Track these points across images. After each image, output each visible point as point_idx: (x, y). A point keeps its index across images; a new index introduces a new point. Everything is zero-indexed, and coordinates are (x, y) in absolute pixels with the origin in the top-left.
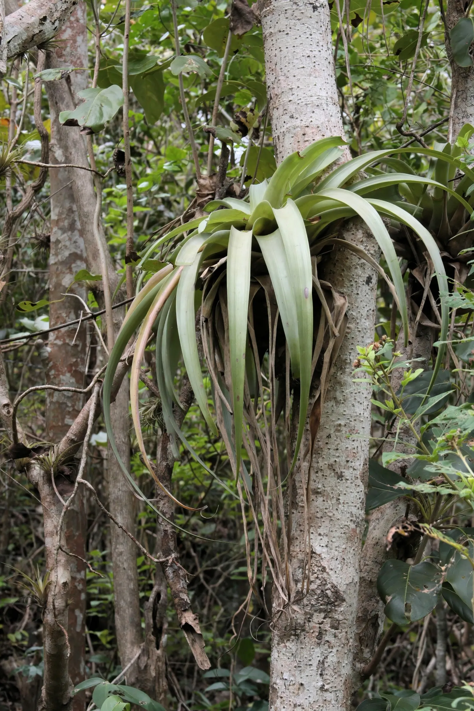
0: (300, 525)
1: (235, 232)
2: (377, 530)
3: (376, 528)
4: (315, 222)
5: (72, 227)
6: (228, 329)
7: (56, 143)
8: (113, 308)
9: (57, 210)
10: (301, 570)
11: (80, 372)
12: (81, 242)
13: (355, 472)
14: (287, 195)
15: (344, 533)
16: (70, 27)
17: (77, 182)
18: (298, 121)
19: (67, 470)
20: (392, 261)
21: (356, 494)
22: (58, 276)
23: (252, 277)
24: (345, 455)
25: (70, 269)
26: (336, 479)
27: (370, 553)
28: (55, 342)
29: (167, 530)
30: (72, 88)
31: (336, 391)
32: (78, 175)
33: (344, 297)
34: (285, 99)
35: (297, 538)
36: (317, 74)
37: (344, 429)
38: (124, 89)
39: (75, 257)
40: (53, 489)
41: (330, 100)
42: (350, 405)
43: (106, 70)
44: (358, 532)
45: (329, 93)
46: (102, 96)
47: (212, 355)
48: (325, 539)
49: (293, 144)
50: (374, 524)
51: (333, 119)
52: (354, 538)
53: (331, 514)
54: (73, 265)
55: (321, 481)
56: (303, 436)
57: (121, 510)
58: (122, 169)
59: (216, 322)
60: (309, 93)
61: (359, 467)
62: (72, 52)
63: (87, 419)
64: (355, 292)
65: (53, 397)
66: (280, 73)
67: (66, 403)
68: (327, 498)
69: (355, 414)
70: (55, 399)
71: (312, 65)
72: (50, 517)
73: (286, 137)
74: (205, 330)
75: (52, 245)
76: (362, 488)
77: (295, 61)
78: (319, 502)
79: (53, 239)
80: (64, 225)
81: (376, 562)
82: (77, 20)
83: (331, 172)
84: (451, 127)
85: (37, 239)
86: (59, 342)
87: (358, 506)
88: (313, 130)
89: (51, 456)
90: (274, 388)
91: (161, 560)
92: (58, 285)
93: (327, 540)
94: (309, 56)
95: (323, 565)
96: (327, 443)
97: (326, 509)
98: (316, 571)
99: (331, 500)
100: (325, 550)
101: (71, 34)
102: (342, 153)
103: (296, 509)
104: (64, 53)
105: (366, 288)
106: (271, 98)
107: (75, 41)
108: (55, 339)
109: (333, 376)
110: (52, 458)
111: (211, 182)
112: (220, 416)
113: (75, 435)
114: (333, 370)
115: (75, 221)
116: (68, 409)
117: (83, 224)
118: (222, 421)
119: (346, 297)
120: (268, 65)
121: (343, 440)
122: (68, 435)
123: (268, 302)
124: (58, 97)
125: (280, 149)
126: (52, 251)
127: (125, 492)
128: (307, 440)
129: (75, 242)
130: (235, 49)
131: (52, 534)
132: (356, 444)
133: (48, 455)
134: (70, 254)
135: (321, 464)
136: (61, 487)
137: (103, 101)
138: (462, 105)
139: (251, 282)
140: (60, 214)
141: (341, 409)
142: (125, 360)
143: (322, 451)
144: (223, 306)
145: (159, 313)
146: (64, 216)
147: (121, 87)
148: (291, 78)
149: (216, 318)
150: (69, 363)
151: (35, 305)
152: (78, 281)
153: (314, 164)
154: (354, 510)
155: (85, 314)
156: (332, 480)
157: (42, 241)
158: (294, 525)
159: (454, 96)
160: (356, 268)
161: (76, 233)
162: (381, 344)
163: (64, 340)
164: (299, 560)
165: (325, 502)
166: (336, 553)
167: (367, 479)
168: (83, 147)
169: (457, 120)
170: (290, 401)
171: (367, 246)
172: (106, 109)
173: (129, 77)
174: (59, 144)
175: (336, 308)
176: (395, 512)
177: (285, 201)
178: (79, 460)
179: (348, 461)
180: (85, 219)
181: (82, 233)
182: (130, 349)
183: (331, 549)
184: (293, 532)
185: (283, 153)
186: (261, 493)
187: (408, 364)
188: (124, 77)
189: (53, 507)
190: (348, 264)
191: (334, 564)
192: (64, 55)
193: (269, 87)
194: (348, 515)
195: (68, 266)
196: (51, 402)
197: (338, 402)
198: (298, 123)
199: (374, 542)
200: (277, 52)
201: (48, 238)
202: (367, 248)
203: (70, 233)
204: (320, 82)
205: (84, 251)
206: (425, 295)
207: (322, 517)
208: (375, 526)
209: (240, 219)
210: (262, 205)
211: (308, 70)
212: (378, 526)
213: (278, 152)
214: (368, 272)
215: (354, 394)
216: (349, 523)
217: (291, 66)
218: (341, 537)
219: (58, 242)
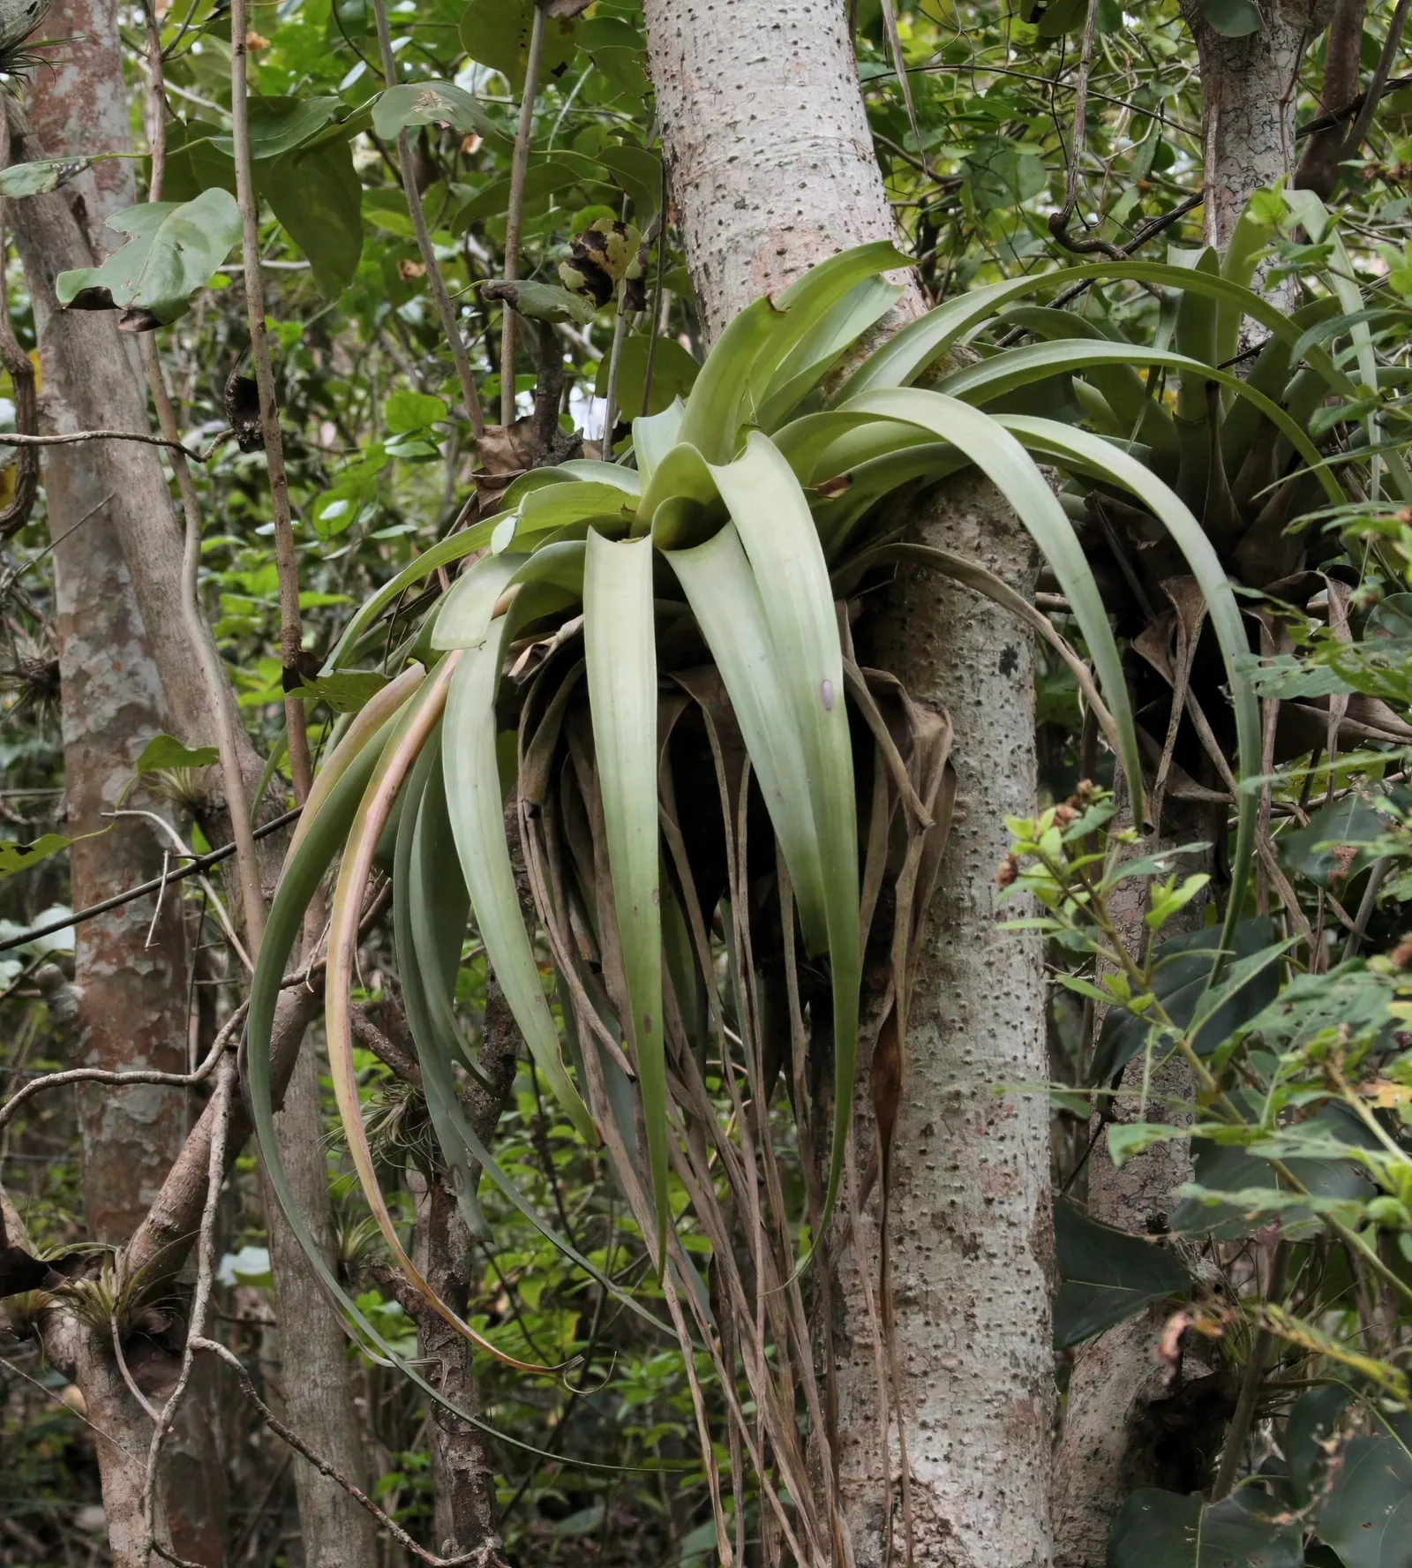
0: (863, 1402)
1: (601, 549)
2: (1091, 1415)
3: (1090, 1407)
4: (836, 494)
5: (119, 631)
6: (603, 833)
7: (57, 392)
8: (257, 837)
9: (73, 587)
10: (875, 1535)
11: (174, 1051)
12: (149, 673)
13: (1014, 1231)
14: (746, 427)
15: (997, 1416)
16: (74, 61)
17: (125, 498)
18: (761, 216)
19: (156, 1320)
20: (1075, 581)
21: (1022, 1298)
22: (88, 775)
23: (662, 677)
24: (978, 1184)
25: (123, 751)
26: (958, 1256)
27: (1078, 1482)
28: (96, 968)
29: (465, 1472)
30: (92, 233)
31: (936, 995)
32: (125, 478)
33: (940, 713)
34: (716, 154)
35: (856, 1442)
36: (806, 76)
37: (970, 1108)
38: (242, 200)
39: (135, 716)
40: (120, 1377)
41: (849, 147)
42: (984, 1033)
43: (184, 153)
44: (1037, 1409)
45: (846, 129)
46: (178, 221)
47: (560, 915)
48: (942, 1439)
49: (750, 284)
50: (1081, 1397)
51: (862, 202)
52: (1027, 1430)
53: (951, 1363)
54: (131, 741)
55: (914, 1265)
56: (851, 1133)
57: (327, 1444)
58: (252, 431)
59: (565, 817)
60: (788, 134)
61: (1024, 1217)
62: (85, 129)
63: (203, 1165)
64: (971, 697)
65: (100, 1129)
66: (697, 83)
67: (139, 1145)
68: (937, 1316)
69: (1001, 1060)
70: (105, 1136)
71: (788, 52)
72: (117, 1462)
73: (729, 265)
74: (533, 840)
75: (66, 689)
76: (1038, 1278)
77: (739, 45)
78: (913, 1326)
79: (66, 671)
80: (96, 628)
81: (1098, 1509)
82: (94, 40)
83: (870, 354)
84: (1212, 216)
85: (23, 676)
86: (106, 969)
87: (1031, 1331)
88: (808, 239)
89: (109, 1283)
90: (754, 993)
91: (454, 1560)
92: (92, 803)
93: (946, 1441)
94: (776, 27)
95: (941, 1514)
96: (923, 1152)
97: (936, 1347)
98: (921, 1534)
99: (948, 1321)
100: (943, 1469)
101: (78, 79)
102: (896, 298)
103: (847, 1356)
104: (62, 134)
105: (1001, 684)
106: (675, 158)
107: (90, 100)
108: (94, 962)
109: (925, 951)
110: (110, 1286)
111: (516, 441)
112: (600, 1096)
113: (173, 1214)
114: (923, 935)
115: (127, 612)
116: (145, 1160)
117: (152, 617)
118: (605, 1108)
119: (946, 712)
120: (657, 65)
121: (969, 1140)
122: (151, 1216)
123: (715, 742)
124: (54, 261)
125: (713, 302)
126: (68, 706)
127: (335, 1389)
128: (862, 1146)
129: (132, 674)
130: (556, 65)
131: (126, 1513)
132: (1009, 1149)
133: (98, 1278)
134: (120, 710)
135: (910, 1214)
136: (145, 1371)
137: (179, 235)
138: (1238, 152)
139: (661, 691)
140: (82, 597)
141: (957, 1046)
142: (302, 979)
143: (910, 1176)
144: (581, 767)
145: (393, 801)
146: (93, 602)
147: (234, 192)
148: (731, 94)
149: (565, 808)
150: (141, 1024)
151: (30, 849)
152: (148, 785)
153: (820, 332)
154: (1021, 1346)
155: (175, 859)
156: (947, 1262)
157: (36, 682)
158: (844, 1404)
159: (1214, 126)
160: (969, 627)
161: (134, 646)
162: (1076, 806)
163: (122, 960)
164: (866, 1504)
165: (932, 1329)
166: (978, 1476)
167: (1050, 1251)
168: (135, 395)
169: (1228, 195)
170: (801, 1037)
171: (993, 560)
172: (190, 255)
173: (255, 166)
174: (66, 396)
175: (917, 744)
176: (1142, 1355)
177: (741, 445)
178: (191, 1289)
179: (989, 1202)
180: (156, 604)
181: (150, 646)
182: (315, 950)
183: (962, 1466)
184: (843, 1425)
185: (723, 311)
186: (740, 1313)
187: (1161, 864)
188: (240, 167)
189: (124, 1433)
190: (942, 614)
191: (975, 1510)
192: (62, 141)
193: (666, 126)
194: (1005, 1362)
195: (117, 743)
196: (96, 1145)
197: (944, 1028)
198: (759, 220)
199: (1086, 1450)
200: (681, 23)
201: (54, 670)
202: (997, 566)
203: (114, 649)
204: (814, 97)
205: (158, 698)
206: (1177, 706)
207: (925, 1374)
208: (1084, 1404)
209: (612, 510)
210: (674, 459)
211: (777, 66)
212: (1092, 1403)
213: (709, 312)
214: (1005, 637)
215: (991, 1002)
216: (1008, 1385)
217: (727, 58)
218: (989, 1428)
219: (82, 676)
